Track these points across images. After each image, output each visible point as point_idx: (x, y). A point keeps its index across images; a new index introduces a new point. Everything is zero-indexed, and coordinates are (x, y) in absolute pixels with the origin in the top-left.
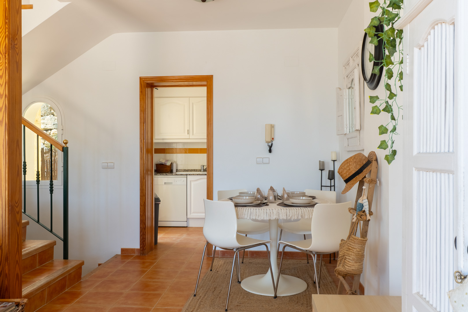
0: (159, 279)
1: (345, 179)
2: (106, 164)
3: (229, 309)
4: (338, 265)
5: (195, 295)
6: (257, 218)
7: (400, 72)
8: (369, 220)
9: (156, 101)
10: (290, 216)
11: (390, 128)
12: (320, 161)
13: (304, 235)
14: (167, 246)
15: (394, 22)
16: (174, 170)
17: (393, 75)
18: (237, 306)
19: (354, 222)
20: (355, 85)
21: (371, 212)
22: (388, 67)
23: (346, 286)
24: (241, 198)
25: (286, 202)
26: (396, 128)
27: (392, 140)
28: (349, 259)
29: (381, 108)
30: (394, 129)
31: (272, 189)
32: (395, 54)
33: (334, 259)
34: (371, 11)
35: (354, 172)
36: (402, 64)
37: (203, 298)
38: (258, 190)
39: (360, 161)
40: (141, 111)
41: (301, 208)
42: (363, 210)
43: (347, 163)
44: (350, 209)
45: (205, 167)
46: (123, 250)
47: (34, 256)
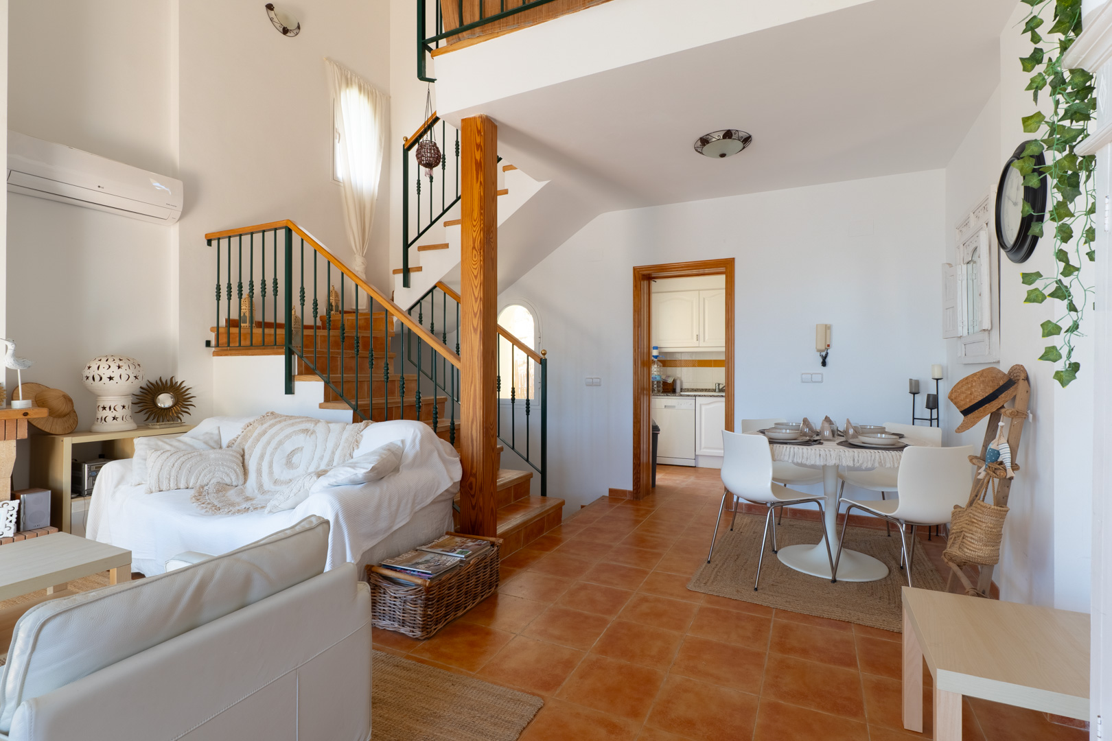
0: (659, 533)
1: (963, 409)
2: (591, 380)
3: (759, 588)
4: (948, 546)
5: (709, 562)
6: (804, 461)
7: (1087, 228)
8: (1011, 478)
9: (654, 297)
10: (860, 462)
11: (1065, 324)
12: (911, 380)
13: (883, 492)
14: (668, 491)
15: (1074, 143)
16: (678, 389)
17: (1073, 235)
18: (773, 585)
19: (980, 480)
20: (981, 256)
21: (1016, 464)
22: (1060, 223)
23: (965, 581)
24: (778, 431)
25: (851, 441)
26: (1078, 325)
27: (1070, 346)
28: (972, 538)
29: (1047, 292)
30: (1075, 327)
31: (827, 419)
32: (1078, 199)
33: (937, 535)
34: (1025, 132)
35: (980, 398)
36: (1093, 216)
37: (721, 567)
38: (805, 421)
39: (993, 381)
40: (635, 311)
41: (880, 451)
42: (1000, 460)
43: (967, 383)
44: (972, 459)
45: (721, 387)
46: (611, 491)
47: (509, 489)
